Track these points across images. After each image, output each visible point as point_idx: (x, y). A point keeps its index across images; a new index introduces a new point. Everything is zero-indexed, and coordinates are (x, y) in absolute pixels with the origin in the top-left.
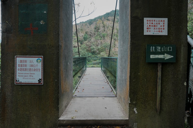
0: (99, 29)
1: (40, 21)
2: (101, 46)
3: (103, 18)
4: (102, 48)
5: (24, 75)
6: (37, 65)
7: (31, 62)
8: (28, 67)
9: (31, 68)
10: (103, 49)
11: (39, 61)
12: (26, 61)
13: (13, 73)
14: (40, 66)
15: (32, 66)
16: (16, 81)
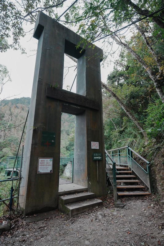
0: (3, 117)
1: (52, 140)
2: (4, 139)
3: (10, 104)
4: (5, 142)
5: (43, 168)
6: (50, 163)
7: (47, 161)
8: (45, 164)
9: (47, 164)
10: (6, 144)
11: (51, 160)
12: (44, 161)
13: (37, 168)
14: (51, 163)
15: (47, 163)
16: (38, 172)
